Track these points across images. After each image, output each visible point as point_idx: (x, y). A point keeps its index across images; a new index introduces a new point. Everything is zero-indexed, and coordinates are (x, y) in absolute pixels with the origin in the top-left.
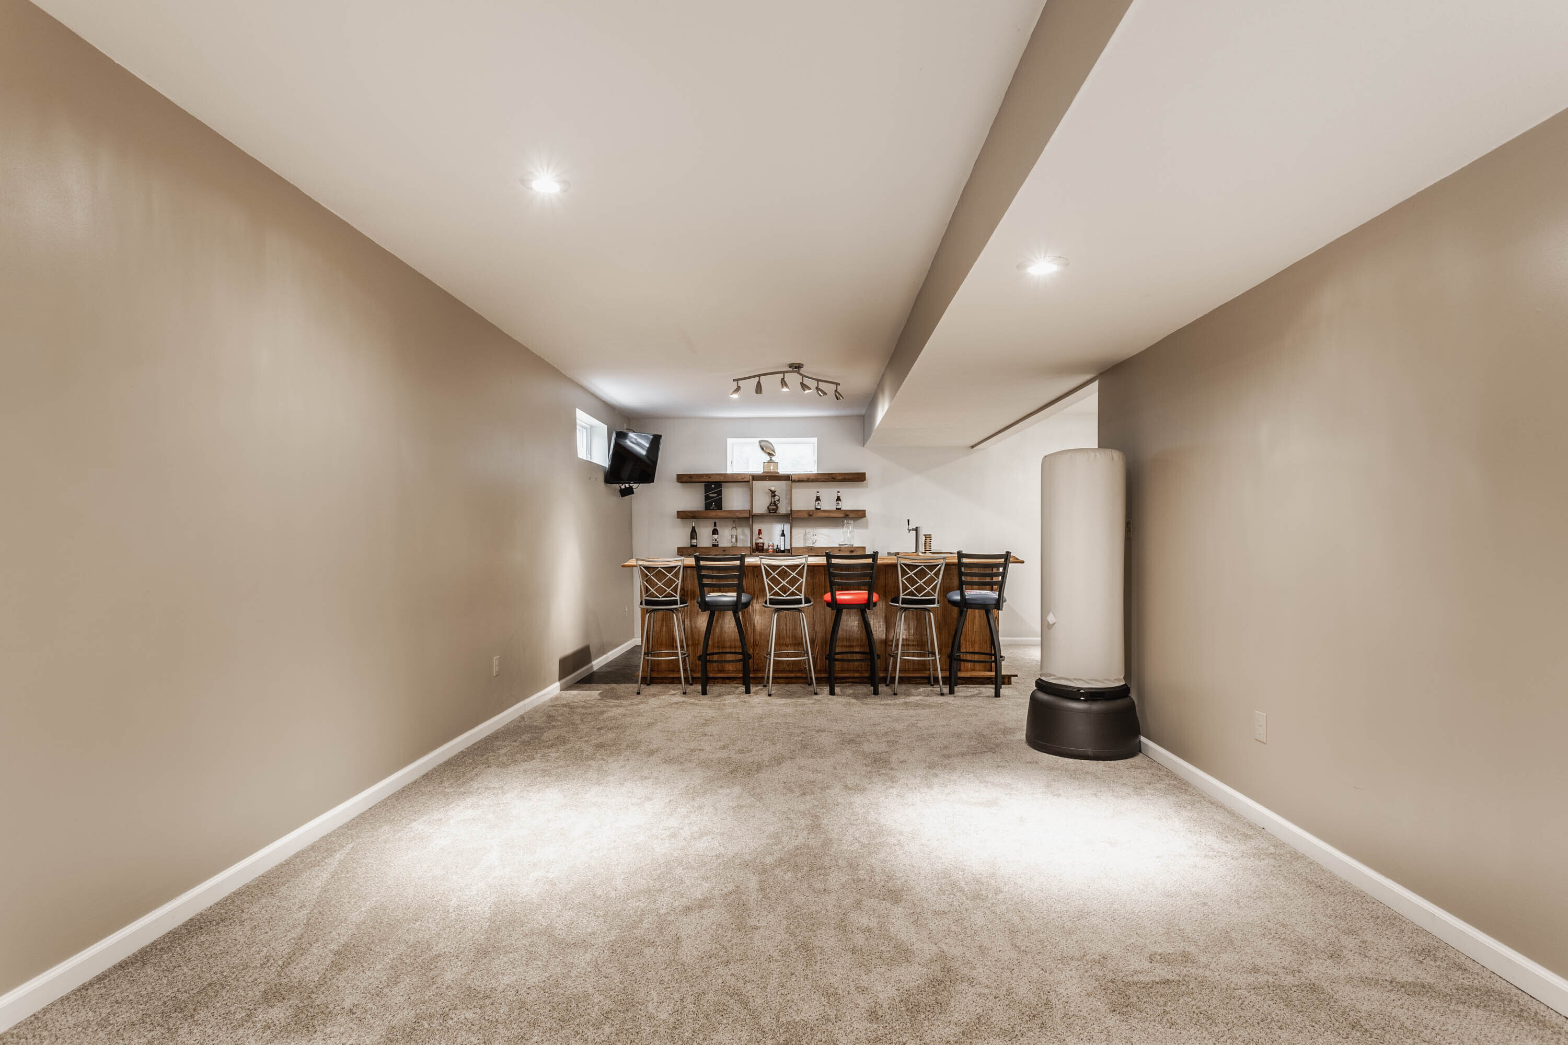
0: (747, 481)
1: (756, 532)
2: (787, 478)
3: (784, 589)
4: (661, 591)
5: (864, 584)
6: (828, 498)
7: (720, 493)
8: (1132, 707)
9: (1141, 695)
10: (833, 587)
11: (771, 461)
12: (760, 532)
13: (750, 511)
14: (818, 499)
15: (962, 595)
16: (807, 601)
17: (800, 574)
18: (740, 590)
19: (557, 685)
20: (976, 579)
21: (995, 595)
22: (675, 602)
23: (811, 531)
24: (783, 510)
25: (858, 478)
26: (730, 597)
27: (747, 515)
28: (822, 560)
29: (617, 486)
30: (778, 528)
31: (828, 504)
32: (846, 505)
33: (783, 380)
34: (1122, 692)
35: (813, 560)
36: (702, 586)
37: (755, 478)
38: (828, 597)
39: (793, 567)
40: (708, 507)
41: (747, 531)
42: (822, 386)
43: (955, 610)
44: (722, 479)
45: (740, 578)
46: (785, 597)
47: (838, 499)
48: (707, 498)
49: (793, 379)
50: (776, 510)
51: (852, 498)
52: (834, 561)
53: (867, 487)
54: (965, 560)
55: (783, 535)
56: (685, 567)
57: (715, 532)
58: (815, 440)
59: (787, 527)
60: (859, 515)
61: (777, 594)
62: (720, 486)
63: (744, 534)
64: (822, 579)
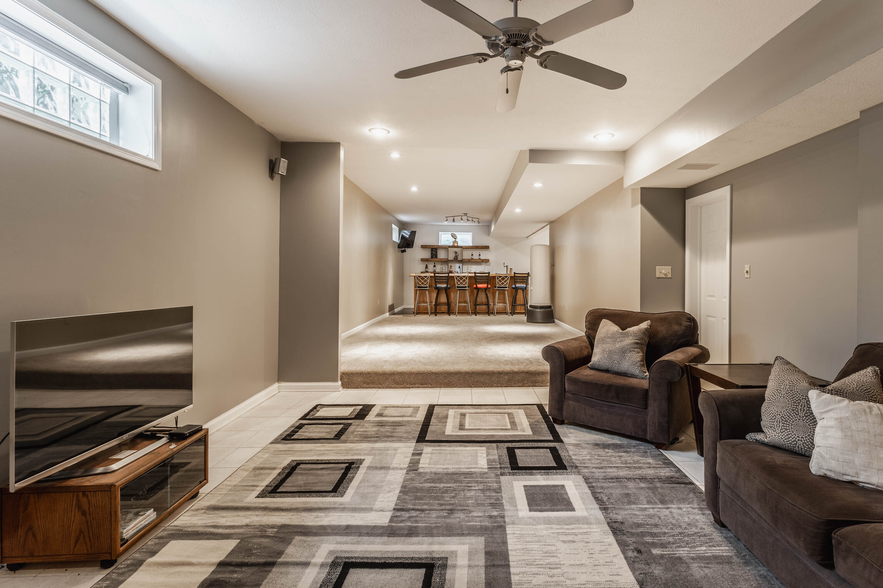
0: (446, 248)
1: (450, 266)
2: (461, 247)
3: (461, 283)
4: (423, 283)
5: (485, 282)
6: (476, 255)
7: (436, 252)
8: (552, 311)
9: (554, 308)
10: (476, 283)
11: (455, 241)
12: (451, 266)
13: (448, 259)
14: (472, 255)
15: (515, 286)
16: (468, 287)
17: (466, 278)
18: (447, 283)
19: (388, 314)
20: (521, 281)
21: (525, 286)
22: (427, 287)
23: (469, 266)
24: (459, 259)
25: (487, 248)
26: (444, 286)
27: (446, 260)
28: (473, 275)
29: (400, 249)
30: (457, 265)
31: (476, 257)
32: (482, 257)
33: (461, 218)
34: (550, 307)
35: (470, 275)
36: (436, 282)
37: (450, 247)
38: (475, 286)
39: (464, 277)
40: (432, 257)
41: (447, 266)
42: (474, 219)
43: (514, 290)
44: (438, 247)
45: (448, 279)
46: (461, 286)
47: (480, 255)
48: (432, 254)
49: (465, 218)
50: (457, 259)
51: (484, 255)
52: (477, 275)
53: (490, 251)
54: (516, 275)
55: (459, 268)
56: (430, 277)
57: (435, 266)
58: (471, 233)
59: (461, 265)
60: (486, 261)
61: (459, 285)
62: (437, 250)
63: (445, 267)
64: (473, 281)
